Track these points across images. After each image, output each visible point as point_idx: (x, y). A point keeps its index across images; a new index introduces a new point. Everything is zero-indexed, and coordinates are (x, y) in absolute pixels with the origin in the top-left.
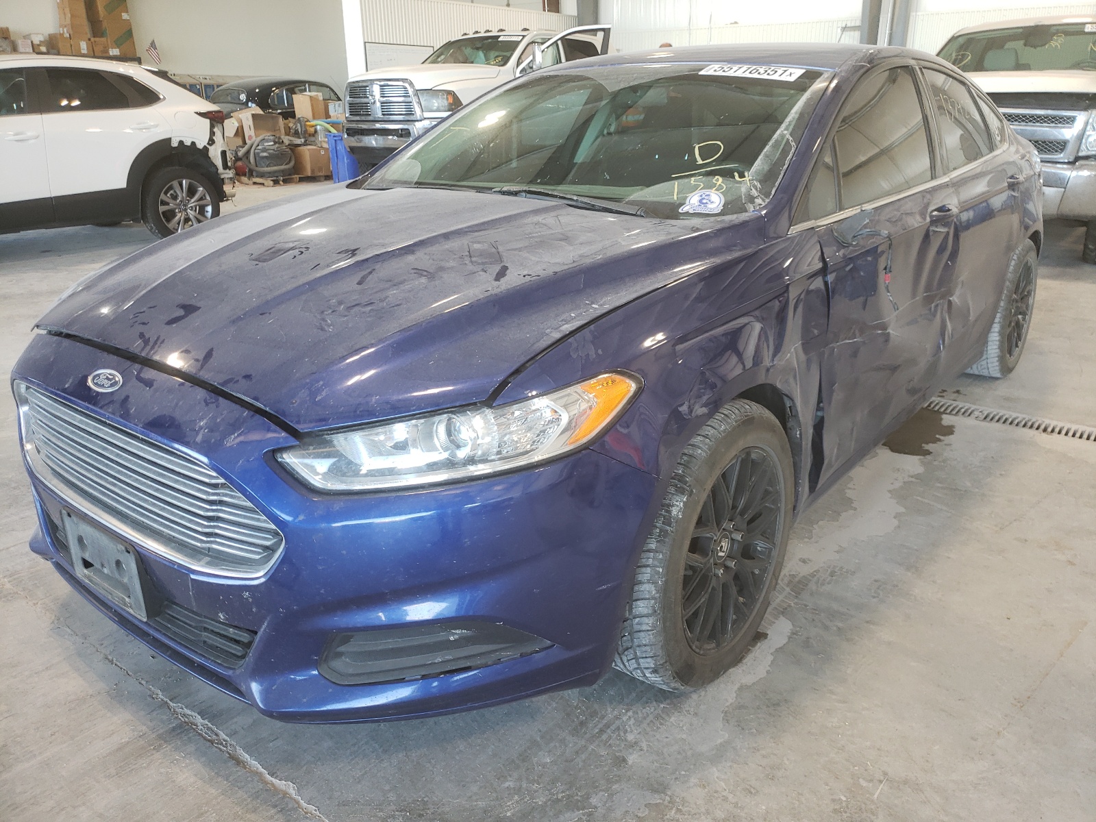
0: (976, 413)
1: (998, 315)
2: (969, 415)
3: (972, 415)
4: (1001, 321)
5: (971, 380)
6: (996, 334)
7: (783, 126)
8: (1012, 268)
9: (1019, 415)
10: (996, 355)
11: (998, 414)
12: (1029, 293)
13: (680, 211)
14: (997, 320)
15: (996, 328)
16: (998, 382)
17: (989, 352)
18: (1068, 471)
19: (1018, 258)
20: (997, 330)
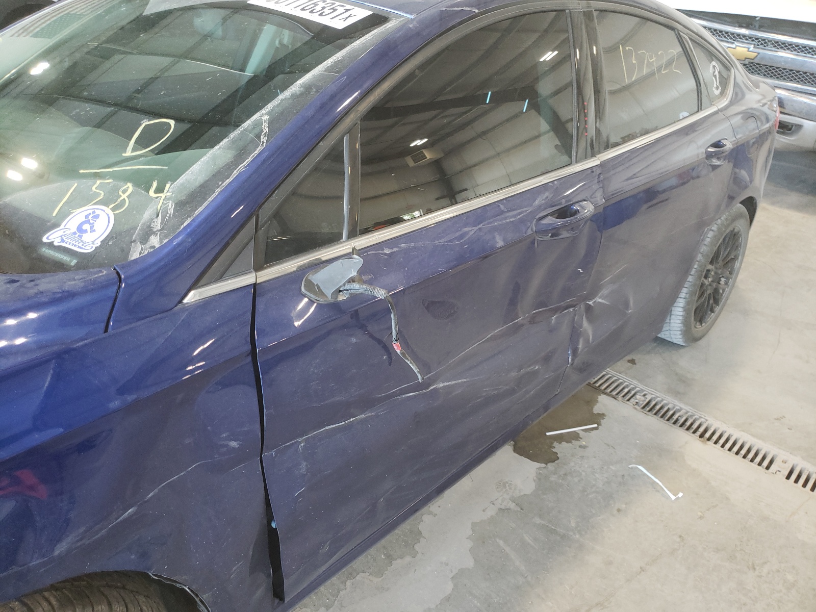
0: (639, 397)
1: (685, 290)
2: (628, 400)
3: (632, 400)
4: (688, 296)
5: (655, 344)
6: (681, 309)
7: (263, 111)
8: (708, 240)
9: (682, 406)
10: (679, 329)
11: (662, 400)
12: (734, 259)
13: (45, 240)
14: (682, 295)
15: (680, 303)
16: (682, 351)
17: (672, 325)
18: (700, 514)
19: (719, 229)
20: (681, 305)
